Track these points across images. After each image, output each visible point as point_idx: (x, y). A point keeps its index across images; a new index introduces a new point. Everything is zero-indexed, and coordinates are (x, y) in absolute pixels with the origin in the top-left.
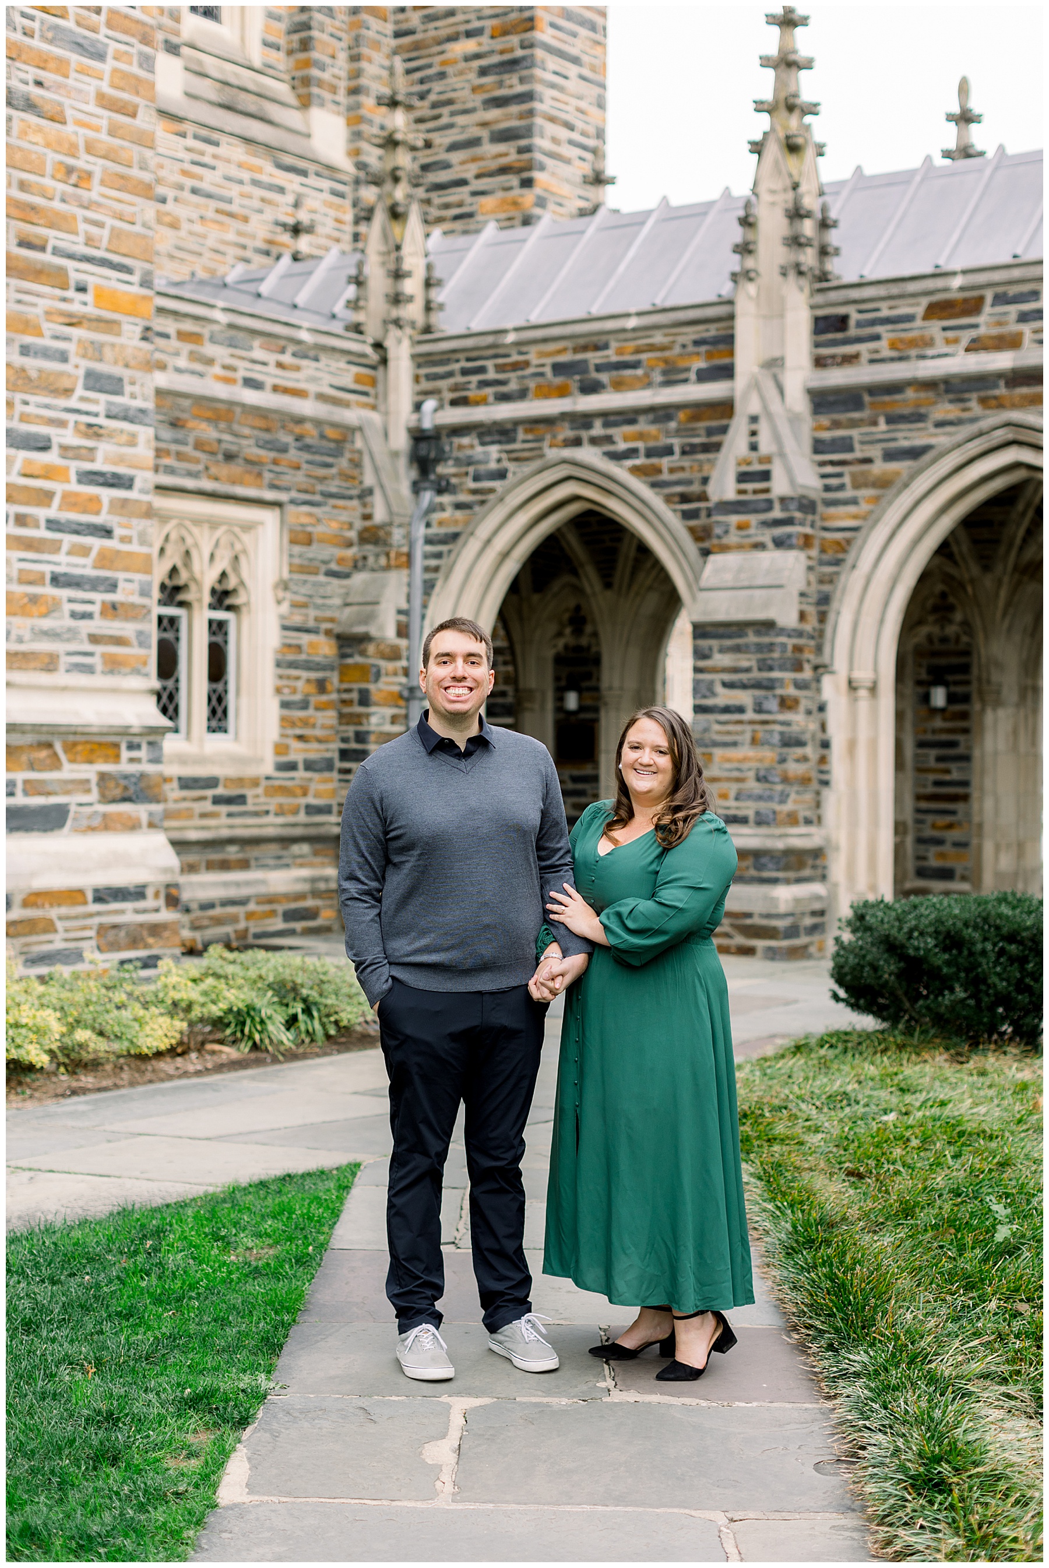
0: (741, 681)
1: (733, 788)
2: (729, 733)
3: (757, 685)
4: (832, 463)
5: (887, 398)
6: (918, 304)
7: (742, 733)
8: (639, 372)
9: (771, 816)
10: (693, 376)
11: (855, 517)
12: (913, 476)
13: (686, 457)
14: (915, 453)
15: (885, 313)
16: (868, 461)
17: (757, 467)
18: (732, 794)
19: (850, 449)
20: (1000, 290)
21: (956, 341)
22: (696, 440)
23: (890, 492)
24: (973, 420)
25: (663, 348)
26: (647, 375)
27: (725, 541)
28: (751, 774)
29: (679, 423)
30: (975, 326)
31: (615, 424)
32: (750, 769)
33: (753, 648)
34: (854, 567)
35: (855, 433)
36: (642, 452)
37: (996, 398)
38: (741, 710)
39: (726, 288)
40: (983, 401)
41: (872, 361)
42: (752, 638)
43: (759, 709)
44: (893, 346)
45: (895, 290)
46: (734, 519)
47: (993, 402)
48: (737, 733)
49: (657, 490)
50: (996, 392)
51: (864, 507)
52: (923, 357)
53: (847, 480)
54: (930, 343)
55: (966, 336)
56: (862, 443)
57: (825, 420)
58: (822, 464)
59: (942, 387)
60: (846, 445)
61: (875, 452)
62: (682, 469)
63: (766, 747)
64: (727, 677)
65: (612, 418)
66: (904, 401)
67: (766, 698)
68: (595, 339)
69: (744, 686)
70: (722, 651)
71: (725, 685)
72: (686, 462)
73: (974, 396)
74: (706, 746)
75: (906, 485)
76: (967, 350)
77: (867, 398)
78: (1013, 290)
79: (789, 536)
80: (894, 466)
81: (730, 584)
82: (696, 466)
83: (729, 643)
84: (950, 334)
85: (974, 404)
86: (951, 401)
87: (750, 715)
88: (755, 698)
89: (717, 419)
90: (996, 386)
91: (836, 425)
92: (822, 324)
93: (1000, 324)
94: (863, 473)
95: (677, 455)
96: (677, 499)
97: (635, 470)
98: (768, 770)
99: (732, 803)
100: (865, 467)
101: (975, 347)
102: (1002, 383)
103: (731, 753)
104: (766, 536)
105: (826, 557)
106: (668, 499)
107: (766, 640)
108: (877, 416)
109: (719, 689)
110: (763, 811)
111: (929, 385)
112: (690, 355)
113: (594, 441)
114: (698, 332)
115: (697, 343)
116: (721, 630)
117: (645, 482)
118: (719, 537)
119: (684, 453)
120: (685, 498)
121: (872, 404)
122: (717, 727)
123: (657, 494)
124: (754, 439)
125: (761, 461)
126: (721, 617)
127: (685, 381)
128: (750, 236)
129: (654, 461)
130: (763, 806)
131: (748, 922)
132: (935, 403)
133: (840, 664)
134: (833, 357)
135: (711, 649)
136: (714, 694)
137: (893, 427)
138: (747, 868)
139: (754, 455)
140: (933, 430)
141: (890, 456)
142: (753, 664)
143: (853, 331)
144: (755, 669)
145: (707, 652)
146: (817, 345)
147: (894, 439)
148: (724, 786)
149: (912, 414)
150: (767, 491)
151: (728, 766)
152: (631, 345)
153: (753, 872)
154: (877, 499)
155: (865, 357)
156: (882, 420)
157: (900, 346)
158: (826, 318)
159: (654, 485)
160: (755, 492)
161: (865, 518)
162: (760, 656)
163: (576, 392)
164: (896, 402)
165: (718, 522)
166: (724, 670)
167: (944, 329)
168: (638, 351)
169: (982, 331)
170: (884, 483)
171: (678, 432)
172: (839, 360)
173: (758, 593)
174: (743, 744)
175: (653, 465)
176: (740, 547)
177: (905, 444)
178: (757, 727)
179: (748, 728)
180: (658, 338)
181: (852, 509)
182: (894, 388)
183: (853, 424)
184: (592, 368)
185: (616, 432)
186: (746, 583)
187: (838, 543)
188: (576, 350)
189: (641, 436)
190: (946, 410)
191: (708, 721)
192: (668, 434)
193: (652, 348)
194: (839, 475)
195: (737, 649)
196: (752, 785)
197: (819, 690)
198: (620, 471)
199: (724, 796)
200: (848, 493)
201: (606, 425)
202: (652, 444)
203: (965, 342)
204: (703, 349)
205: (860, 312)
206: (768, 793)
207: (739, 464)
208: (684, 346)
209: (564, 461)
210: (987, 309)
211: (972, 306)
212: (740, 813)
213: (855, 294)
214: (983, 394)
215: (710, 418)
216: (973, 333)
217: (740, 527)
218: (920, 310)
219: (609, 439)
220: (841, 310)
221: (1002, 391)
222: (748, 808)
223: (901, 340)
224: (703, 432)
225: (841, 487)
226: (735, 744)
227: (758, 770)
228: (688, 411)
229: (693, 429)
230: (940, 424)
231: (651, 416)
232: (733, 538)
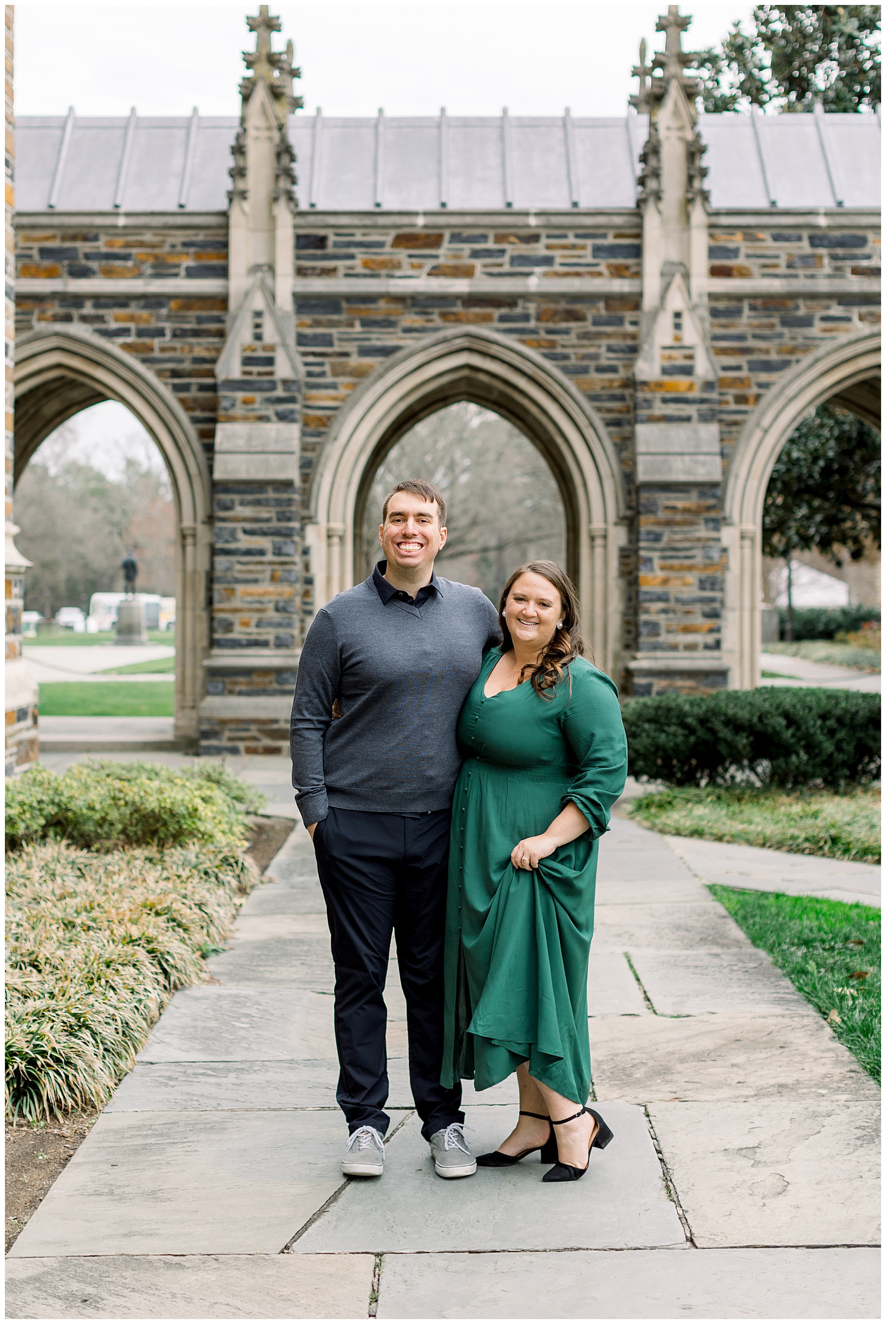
0: (261, 529)
1: (254, 618)
2: (250, 572)
3: (277, 533)
4: (314, 354)
5: (362, 306)
6: (387, 234)
7: (263, 571)
8: (130, 264)
9: (290, 640)
10: (183, 272)
11: (335, 399)
12: (388, 370)
13: (177, 340)
14: (386, 352)
15: (358, 238)
16: (346, 354)
17: (261, 354)
18: (253, 622)
19: (330, 344)
20: (456, 231)
21: (420, 267)
22: (187, 326)
23: (367, 381)
24: (436, 330)
25: (153, 246)
26: (137, 267)
27: (231, 412)
28: (271, 606)
29: (170, 310)
30: (436, 257)
31: (106, 306)
32: (270, 602)
33: (272, 502)
34: (335, 439)
35: (334, 331)
36: (133, 331)
37: (454, 314)
38: (262, 552)
39: (221, 204)
40: (444, 316)
41: (347, 275)
42: (271, 494)
43: (278, 552)
44: (366, 265)
45: (368, 221)
46: (240, 395)
47: (452, 317)
48: (258, 572)
49: (148, 365)
50: (454, 309)
51: (342, 392)
52: (392, 276)
53: (327, 368)
54: (398, 266)
55: (429, 264)
56: (341, 340)
57: (307, 319)
58: (305, 354)
59: (409, 302)
60: (327, 341)
61: (351, 347)
62: (174, 349)
63: (285, 583)
64: (248, 526)
65: (102, 301)
66: (376, 309)
67: (285, 543)
68: (85, 231)
69: (264, 533)
70: (242, 503)
71: (246, 532)
72: (177, 343)
73: (436, 311)
74: (229, 582)
75: (381, 376)
76: (429, 274)
77: (344, 305)
78: (467, 232)
79: (292, 412)
80: (367, 361)
81: (245, 449)
82: (187, 348)
83: (249, 497)
84: (415, 261)
85: (436, 317)
86: (417, 313)
87: (269, 557)
88: (274, 543)
89: (205, 309)
90: (454, 305)
91: (317, 323)
92: (303, 241)
93: (455, 257)
94: (341, 364)
95: (168, 336)
96: (168, 374)
97: (126, 347)
98: (286, 602)
99: (253, 629)
100: (343, 359)
101: (436, 272)
102: (459, 303)
103: (252, 588)
104: (270, 411)
105: (308, 430)
106: (160, 373)
107: (285, 496)
108: (354, 319)
109: (241, 535)
110: (283, 636)
111: (399, 299)
112: (180, 254)
113: (84, 319)
114: (188, 236)
115: (185, 245)
116: (243, 487)
117: (136, 358)
118: (226, 409)
119: (175, 335)
120: (175, 374)
121: (349, 309)
122: (239, 567)
123: (148, 368)
124: (258, 331)
125: (265, 348)
126: (243, 475)
127: (176, 275)
128: (241, 163)
129: (146, 340)
130: (281, 631)
131: (275, 726)
132: (403, 314)
133: (322, 517)
134: (314, 268)
135: (232, 502)
136: (236, 540)
137: (367, 329)
138: (270, 683)
139: (258, 344)
140: (401, 335)
141: (364, 352)
142: (273, 515)
143: (330, 250)
144: (275, 519)
145: (229, 504)
146: (298, 257)
147: (369, 339)
148: (245, 616)
149: (384, 321)
150: (271, 373)
151: (249, 599)
152: (121, 241)
153: (275, 686)
154: (354, 386)
155: (342, 271)
156: (357, 323)
157: (373, 266)
158: (307, 237)
159: (144, 361)
160: (259, 374)
161: (343, 400)
162: (279, 509)
163: (65, 275)
164: (370, 309)
165: (225, 397)
166: (245, 520)
167: (410, 256)
168: (127, 245)
169: (442, 261)
170: (360, 373)
171: (169, 318)
172: (318, 272)
173: (272, 457)
174: (263, 581)
175: (144, 344)
176: (245, 419)
177: (378, 343)
178: (277, 567)
179: (268, 568)
180: (148, 237)
181: (331, 392)
182: (369, 298)
183: (332, 324)
184: (81, 256)
185: (109, 314)
186: (259, 449)
187: (319, 419)
188: (64, 239)
189: (132, 318)
190: (411, 319)
191: (231, 562)
192: (159, 318)
193: (141, 244)
194: (321, 364)
195: (258, 503)
196: (271, 615)
197: (303, 538)
198: (113, 346)
199: (246, 624)
200: (329, 379)
201: (97, 306)
202: (143, 325)
203: (427, 268)
204: (192, 250)
205: (337, 235)
206: (286, 621)
207: (244, 350)
208: (173, 246)
209: (57, 334)
210: (446, 244)
211: (432, 240)
212: (261, 638)
213: (332, 220)
214: (444, 310)
215: (200, 309)
216: (432, 262)
217: (246, 402)
218: (389, 239)
219: (101, 319)
220: (321, 232)
221: (459, 309)
222: (268, 633)
223: (373, 261)
224: (193, 320)
225: (322, 374)
226: (256, 581)
227: (277, 602)
228: (179, 301)
229: (184, 317)
230: (407, 330)
231: (142, 302)
232: (238, 411)
